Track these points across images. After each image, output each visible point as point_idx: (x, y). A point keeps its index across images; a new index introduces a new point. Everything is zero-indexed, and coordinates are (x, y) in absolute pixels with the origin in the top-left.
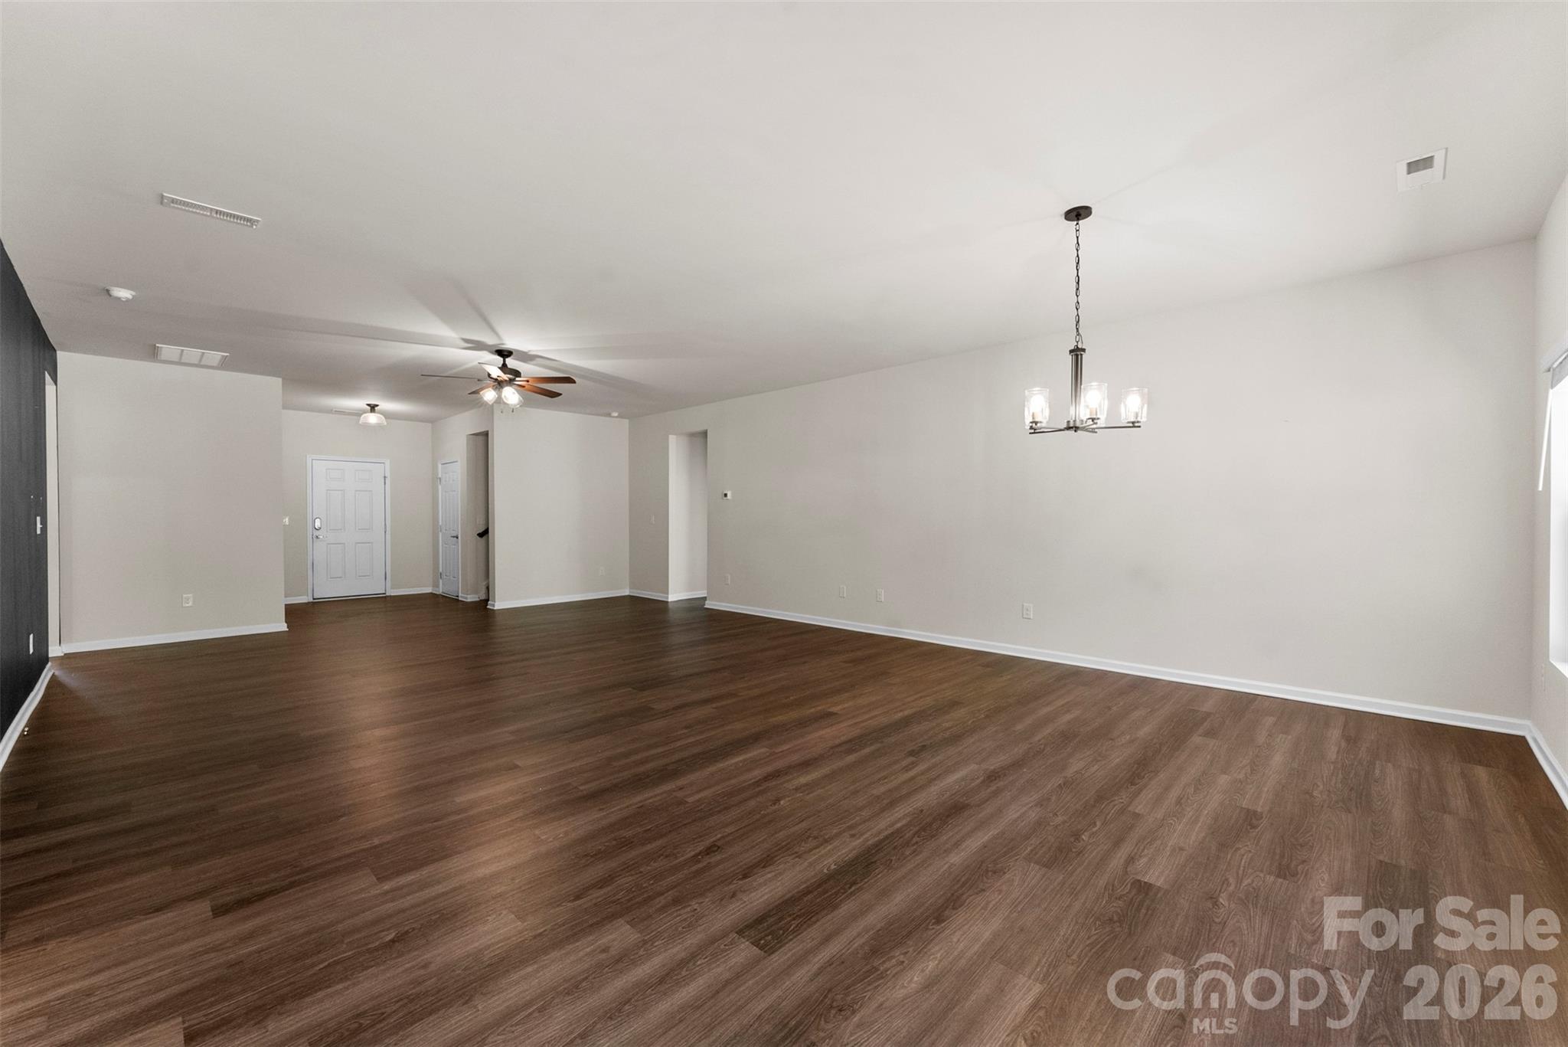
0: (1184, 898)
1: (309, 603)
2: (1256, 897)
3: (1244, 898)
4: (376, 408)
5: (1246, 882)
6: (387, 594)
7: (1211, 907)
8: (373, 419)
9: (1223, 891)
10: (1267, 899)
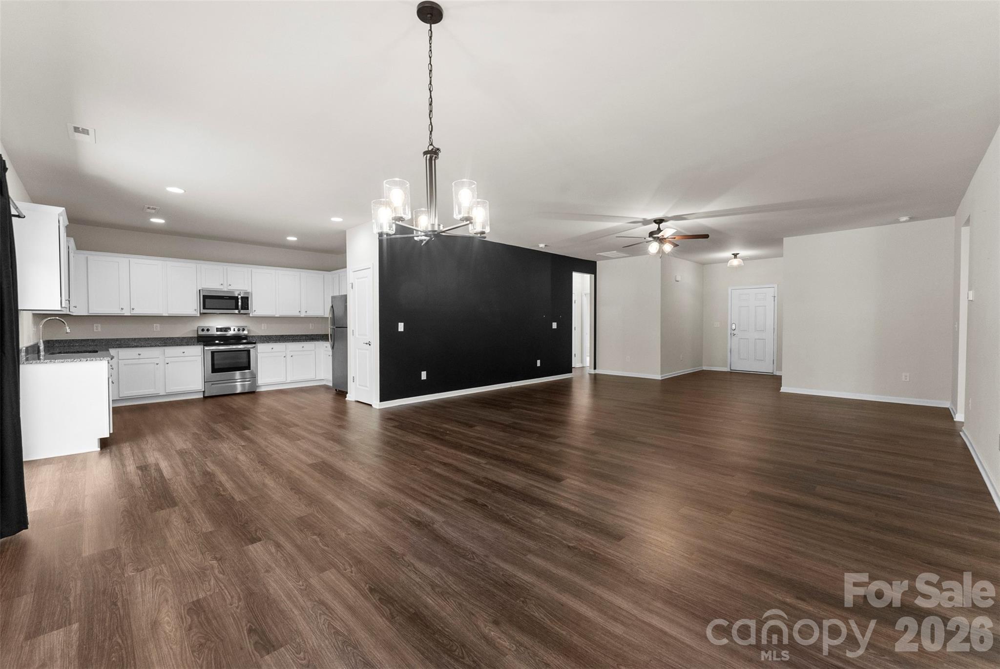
0: (232, 549)
1: (728, 372)
2: (200, 577)
3: (206, 572)
4: (737, 256)
5: (213, 582)
6: (774, 374)
7: (216, 555)
8: (735, 262)
9: (219, 567)
10: (193, 581)
